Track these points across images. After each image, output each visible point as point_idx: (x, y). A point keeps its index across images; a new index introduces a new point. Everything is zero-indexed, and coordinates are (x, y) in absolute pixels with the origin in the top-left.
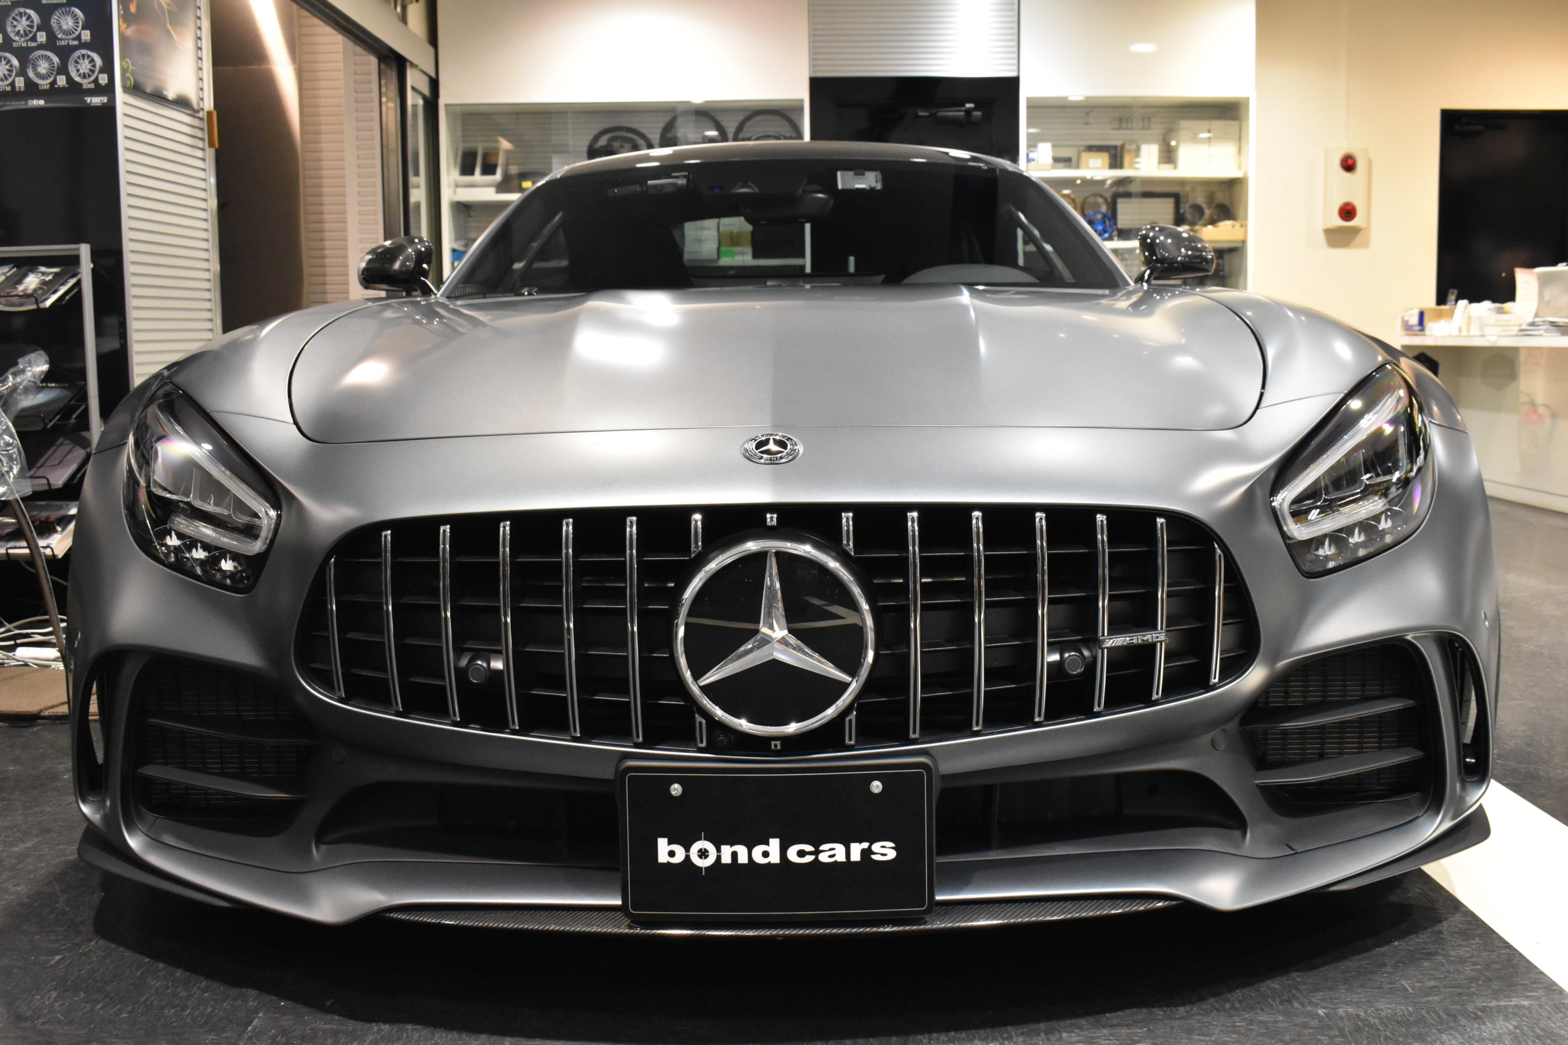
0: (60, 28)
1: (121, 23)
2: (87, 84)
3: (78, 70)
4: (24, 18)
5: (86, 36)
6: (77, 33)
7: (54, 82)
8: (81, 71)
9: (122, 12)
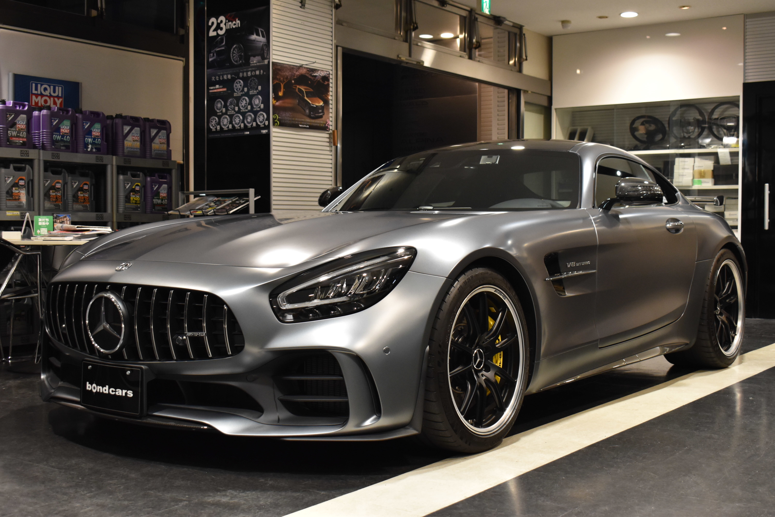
0: (255, 103)
1: (273, 100)
2: (262, 125)
3: (259, 120)
4: (244, 100)
5: (262, 106)
6: (259, 105)
7: (252, 125)
8: (260, 120)
9: (274, 96)
